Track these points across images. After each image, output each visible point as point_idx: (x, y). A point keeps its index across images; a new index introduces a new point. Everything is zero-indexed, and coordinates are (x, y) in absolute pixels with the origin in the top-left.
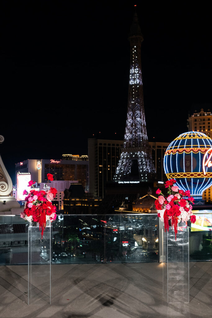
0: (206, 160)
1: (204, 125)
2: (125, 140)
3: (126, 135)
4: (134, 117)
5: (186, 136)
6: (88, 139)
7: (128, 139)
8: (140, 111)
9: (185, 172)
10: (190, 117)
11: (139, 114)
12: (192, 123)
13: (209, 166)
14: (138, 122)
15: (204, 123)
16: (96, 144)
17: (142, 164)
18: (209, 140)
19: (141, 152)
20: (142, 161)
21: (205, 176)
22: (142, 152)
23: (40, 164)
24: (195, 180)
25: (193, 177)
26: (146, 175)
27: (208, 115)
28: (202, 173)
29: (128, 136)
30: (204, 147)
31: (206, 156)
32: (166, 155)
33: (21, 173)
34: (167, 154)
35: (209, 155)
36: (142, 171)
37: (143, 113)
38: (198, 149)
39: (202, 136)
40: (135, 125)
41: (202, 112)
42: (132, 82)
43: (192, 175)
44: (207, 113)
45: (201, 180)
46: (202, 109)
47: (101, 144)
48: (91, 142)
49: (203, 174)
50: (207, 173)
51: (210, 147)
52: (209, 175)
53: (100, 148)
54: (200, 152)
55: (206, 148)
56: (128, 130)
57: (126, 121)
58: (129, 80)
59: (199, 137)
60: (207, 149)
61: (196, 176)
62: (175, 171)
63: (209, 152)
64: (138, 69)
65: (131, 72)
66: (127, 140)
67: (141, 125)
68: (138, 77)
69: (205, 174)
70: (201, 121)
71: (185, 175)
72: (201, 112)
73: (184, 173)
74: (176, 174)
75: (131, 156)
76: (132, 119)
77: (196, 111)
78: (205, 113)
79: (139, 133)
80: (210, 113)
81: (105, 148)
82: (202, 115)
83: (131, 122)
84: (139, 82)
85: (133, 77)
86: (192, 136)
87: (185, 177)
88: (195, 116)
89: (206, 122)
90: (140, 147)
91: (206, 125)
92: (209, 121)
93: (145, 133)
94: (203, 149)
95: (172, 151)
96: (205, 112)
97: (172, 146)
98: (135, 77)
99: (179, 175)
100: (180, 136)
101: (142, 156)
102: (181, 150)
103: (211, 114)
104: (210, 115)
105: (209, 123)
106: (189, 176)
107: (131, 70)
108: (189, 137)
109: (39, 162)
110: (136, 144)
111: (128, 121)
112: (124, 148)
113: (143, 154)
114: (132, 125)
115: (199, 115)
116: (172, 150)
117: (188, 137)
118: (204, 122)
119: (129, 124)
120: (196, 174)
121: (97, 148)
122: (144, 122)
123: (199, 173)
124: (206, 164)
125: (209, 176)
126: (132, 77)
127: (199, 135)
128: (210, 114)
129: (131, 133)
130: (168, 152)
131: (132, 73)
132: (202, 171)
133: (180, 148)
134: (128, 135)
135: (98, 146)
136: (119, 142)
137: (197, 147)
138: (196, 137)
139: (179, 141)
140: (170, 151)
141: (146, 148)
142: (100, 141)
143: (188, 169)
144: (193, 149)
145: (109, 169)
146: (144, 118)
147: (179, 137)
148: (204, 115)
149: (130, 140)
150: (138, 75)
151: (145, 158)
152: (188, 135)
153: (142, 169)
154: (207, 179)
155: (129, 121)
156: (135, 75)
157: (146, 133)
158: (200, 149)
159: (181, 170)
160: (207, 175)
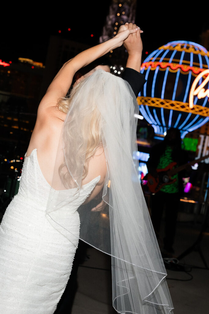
0: (198, 85)
3: (102, 38)
4: (119, 13)
5: (177, 46)
6: (51, 36)
9: (164, 99)
13: (200, 97)
21: (191, 110)
24: (176, 113)
25: (173, 108)
28: (187, 104)
30: (199, 67)
31: (199, 80)
35: (203, 79)
37: (133, 9)
38: (189, 68)
39: (200, 51)
43: (172, 105)
45: (185, 114)
49: (188, 106)
50: (195, 106)
52: (197, 110)
54: (190, 72)
59: (195, 50)
60: (202, 70)
61: (177, 108)
62: (149, 94)
63: (204, 75)
69: (191, 107)
71: (162, 103)
73: (162, 100)
74: (149, 100)
76: (116, 16)
83: (114, 20)
86: (185, 48)
87: (161, 106)
94: (196, 70)
95: (151, 65)
97: (154, 56)
99: (153, 102)
100: (169, 44)
101: (119, 73)
102: (164, 65)
106: (167, 105)
108: (180, 48)
111: (109, 18)
113: (120, 70)
114: (113, 25)
116: (151, 63)
117: (178, 48)
119: (110, 23)
120: (178, 104)
123: (184, 103)
124: (195, 93)
125: (197, 112)
127: (196, 48)
132: (188, 101)
133: (163, 61)
137: (189, 65)
138: (191, 50)
139: (164, 51)
140: (148, 64)
142: (66, 42)
143: (169, 95)
144: (182, 66)
146: (134, 18)
147: (167, 47)
152: (180, 45)
154: (193, 116)
155: (111, 17)
158: (193, 68)
159: (158, 95)
160: (193, 109)
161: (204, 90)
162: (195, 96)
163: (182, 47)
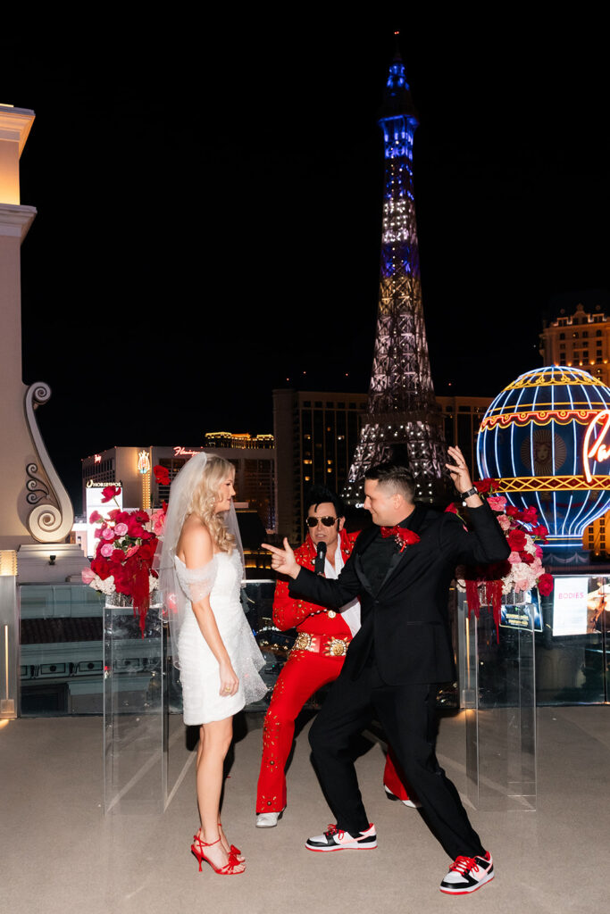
0: (592, 442)
1: (585, 349)
2: (374, 392)
3: (375, 379)
4: (395, 330)
5: (537, 378)
6: (274, 391)
7: (379, 388)
8: (413, 314)
9: (536, 476)
10: (548, 326)
11: (409, 322)
12: (554, 343)
13: (600, 459)
14: (407, 342)
15: (586, 344)
16: (296, 405)
17: (419, 457)
18: (599, 387)
19: (415, 424)
20: (418, 448)
21: (590, 484)
22: (419, 423)
23: (147, 458)
24: (563, 496)
25: (556, 489)
26: (430, 485)
27: (595, 322)
28: (582, 476)
29: (379, 381)
30: (586, 407)
31: (593, 431)
32: (483, 429)
33: (96, 485)
34: (487, 427)
35: (599, 428)
36: (420, 475)
37: (419, 318)
38: (569, 412)
39: (581, 378)
40: (400, 352)
41: (580, 313)
42: (389, 238)
43: (554, 483)
44: (594, 315)
45: (580, 495)
46: (580, 307)
47: (307, 404)
48: (280, 399)
49: (584, 479)
50: (595, 477)
51: (602, 407)
52: (600, 483)
53: (306, 415)
54: (574, 420)
55: (591, 411)
56: (381, 364)
57: (375, 341)
58: (381, 231)
59: (573, 379)
60: (595, 412)
61: (564, 486)
62: (507, 473)
63: (600, 420)
64: (404, 203)
65: (386, 210)
66: (379, 392)
67: (416, 352)
68: (405, 222)
69: (589, 480)
70: (577, 337)
71: (535, 484)
72: (577, 313)
73: (533, 479)
74: (510, 482)
75: (389, 434)
76: (391, 335)
77: (562, 311)
78: (589, 316)
79: (408, 373)
80: (602, 315)
81: (318, 414)
82: (580, 320)
83: (389, 343)
84: (409, 238)
85: (392, 224)
86: (553, 379)
87: (534, 489)
88: (560, 325)
89: (592, 341)
90: (412, 409)
91: (592, 349)
92: (599, 339)
93: (427, 373)
94: (582, 414)
95: (499, 421)
96: (587, 312)
97: (500, 405)
98: (399, 224)
99: (518, 485)
100: (522, 377)
101: (419, 434)
102: (523, 416)
103: (604, 320)
104: (601, 321)
105: (599, 343)
106: (545, 485)
107: (386, 205)
108: (543, 380)
109: (144, 453)
110: (401, 402)
111: (379, 341)
112: (368, 413)
113: (420, 430)
114: (390, 352)
115: (571, 323)
116: (498, 417)
117: (541, 382)
118: (586, 340)
119: (382, 350)
120: (564, 480)
121: (297, 413)
122: (423, 344)
123: (574, 477)
124: (592, 454)
125: (600, 486)
126: (389, 222)
127: (572, 374)
128: (601, 318)
129: (388, 373)
130: (488, 423)
131: (389, 212)
132: (581, 471)
133: (520, 410)
134: (379, 377)
135: (301, 408)
136: (357, 397)
137: (568, 407)
138: (565, 381)
139: (518, 391)
140: (493, 419)
141: (427, 412)
142: (304, 395)
143: (544, 468)
144: (556, 412)
145: (329, 471)
146: (424, 333)
147: (519, 383)
148: (585, 321)
149: (386, 391)
150: (404, 217)
151: (426, 438)
152: (543, 374)
153: (420, 469)
154: (596, 494)
155: (383, 340)
156: (398, 218)
157: (429, 372)
158: (576, 412)
159: (524, 471)
160: (594, 482)
161: (604, 446)
162: (592, 460)
163: (548, 378)
